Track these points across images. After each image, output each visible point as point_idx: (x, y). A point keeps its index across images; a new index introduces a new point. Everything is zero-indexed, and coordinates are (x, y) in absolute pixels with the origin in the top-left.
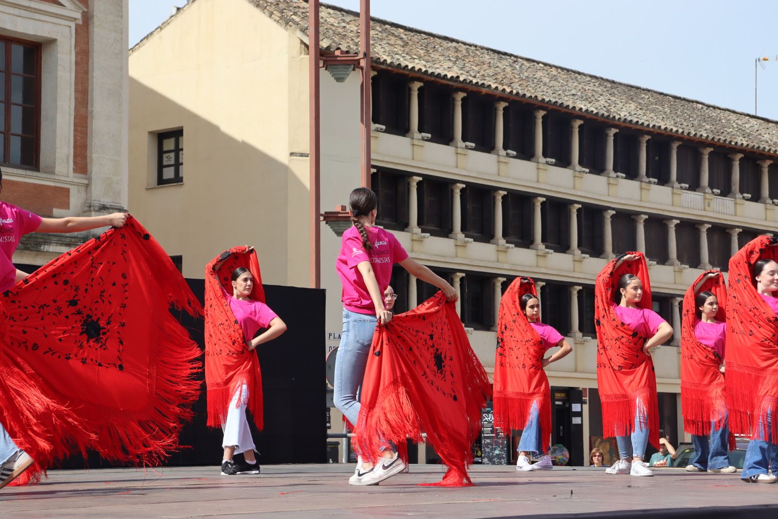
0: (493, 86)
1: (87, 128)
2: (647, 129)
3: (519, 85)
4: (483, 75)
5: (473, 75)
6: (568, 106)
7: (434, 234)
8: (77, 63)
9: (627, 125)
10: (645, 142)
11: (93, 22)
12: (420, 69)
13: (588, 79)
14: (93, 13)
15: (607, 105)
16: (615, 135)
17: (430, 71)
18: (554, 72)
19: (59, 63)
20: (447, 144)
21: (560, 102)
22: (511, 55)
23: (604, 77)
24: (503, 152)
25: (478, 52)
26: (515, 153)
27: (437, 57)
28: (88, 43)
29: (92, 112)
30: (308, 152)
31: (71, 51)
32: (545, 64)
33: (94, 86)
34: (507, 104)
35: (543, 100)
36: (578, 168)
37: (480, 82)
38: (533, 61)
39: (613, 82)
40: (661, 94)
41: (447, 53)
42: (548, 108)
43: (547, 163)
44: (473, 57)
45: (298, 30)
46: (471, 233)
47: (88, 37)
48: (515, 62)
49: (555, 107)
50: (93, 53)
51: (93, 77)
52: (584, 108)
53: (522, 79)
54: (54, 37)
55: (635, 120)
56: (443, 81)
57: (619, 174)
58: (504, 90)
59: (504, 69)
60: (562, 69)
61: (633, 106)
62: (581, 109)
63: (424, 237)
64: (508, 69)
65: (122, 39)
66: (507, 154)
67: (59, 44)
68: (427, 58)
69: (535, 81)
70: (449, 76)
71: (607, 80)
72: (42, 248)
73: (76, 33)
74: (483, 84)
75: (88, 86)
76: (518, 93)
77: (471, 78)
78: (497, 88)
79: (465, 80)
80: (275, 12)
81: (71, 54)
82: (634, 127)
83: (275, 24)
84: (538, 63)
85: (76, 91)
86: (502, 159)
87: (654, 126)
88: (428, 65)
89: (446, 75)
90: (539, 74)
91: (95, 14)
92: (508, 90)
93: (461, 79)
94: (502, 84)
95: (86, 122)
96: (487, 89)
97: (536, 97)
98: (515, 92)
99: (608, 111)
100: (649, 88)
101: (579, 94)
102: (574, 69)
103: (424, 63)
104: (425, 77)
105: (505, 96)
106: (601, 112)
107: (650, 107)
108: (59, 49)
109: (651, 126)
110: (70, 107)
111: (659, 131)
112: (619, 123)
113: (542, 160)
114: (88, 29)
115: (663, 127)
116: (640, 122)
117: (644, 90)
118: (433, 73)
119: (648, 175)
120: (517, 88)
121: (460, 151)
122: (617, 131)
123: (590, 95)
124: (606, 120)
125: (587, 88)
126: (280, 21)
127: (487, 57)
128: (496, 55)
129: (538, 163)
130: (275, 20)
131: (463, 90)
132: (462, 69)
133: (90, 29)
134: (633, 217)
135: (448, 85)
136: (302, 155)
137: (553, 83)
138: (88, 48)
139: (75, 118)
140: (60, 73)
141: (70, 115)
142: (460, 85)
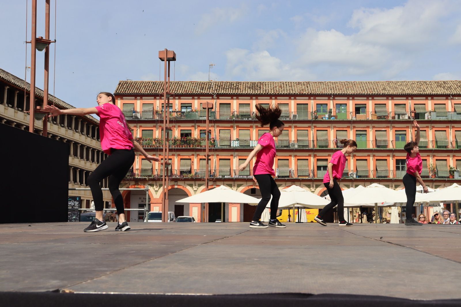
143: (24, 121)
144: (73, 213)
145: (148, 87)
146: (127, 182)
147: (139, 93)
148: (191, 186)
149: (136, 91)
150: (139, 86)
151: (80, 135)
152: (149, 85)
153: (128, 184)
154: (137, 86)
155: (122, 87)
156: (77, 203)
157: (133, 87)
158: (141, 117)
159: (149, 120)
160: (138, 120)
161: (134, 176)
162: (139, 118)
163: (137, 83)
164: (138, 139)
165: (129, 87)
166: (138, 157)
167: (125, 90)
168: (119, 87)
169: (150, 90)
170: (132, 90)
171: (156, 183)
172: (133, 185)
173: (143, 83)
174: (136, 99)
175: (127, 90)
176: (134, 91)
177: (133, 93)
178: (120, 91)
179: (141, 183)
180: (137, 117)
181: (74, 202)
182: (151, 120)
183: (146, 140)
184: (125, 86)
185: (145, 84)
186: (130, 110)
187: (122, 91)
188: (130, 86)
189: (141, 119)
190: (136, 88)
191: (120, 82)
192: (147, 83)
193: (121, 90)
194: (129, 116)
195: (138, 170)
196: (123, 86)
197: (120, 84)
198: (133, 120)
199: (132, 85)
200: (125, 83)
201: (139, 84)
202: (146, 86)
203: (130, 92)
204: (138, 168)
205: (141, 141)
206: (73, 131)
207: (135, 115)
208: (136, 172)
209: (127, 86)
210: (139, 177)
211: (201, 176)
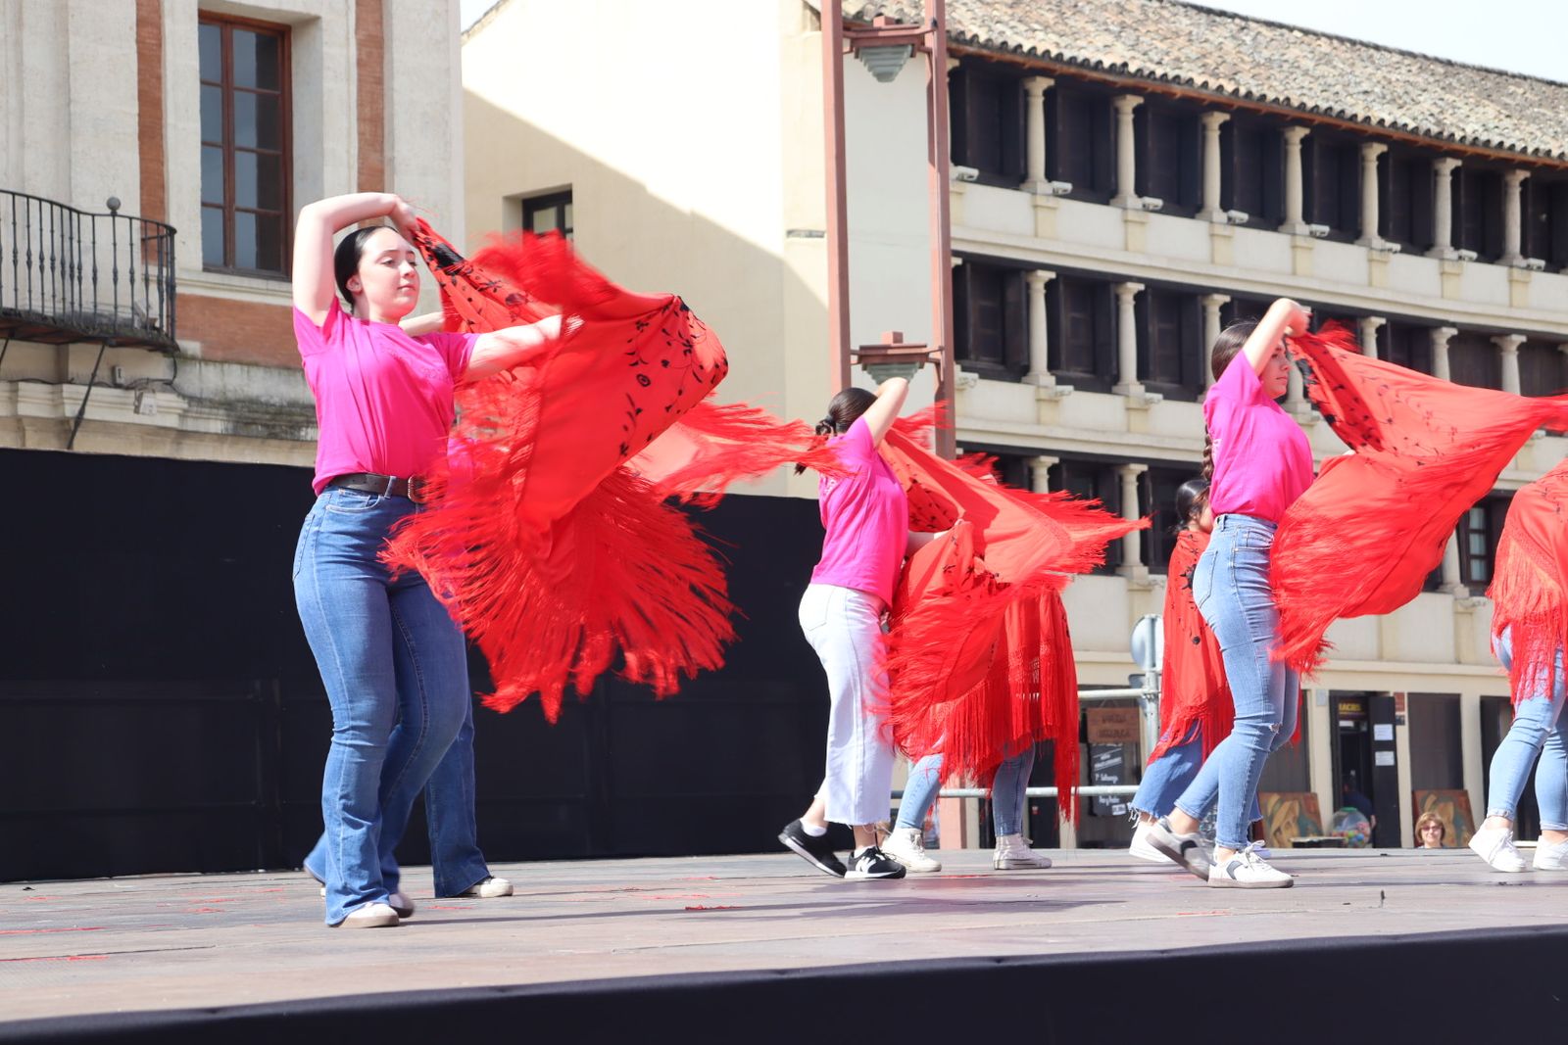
0: (1199, 81)
2: (1522, 157)
3: (1253, 77)
4: (1177, 59)
5: (1156, 59)
6: (1355, 116)
7: (1081, 386)
8: (360, 63)
9: (1481, 150)
10: (1517, 183)
12: (1047, 52)
13: (1397, 58)
15: (1436, 110)
16: (1455, 172)
17: (1067, 55)
18: (1324, 46)
19: (327, 63)
20: (1106, 202)
21: (1337, 108)
22: (1233, 16)
23: (1431, 54)
24: (1220, 216)
25: (1165, 13)
26: (1245, 217)
27: (1080, 25)
28: (380, 22)
29: (392, 160)
30: (823, 227)
31: (348, 39)
32: (1306, 32)
33: (396, 107)
34: (1226, 117)
35: (1303, 105)
36: (1378, 242)
37: (1171, 74)
38: (1281, 26)
39: (1449, 63)
40: (1551, 83)
41: (1102, 16)
42: (1313, 121)
43: (1313, 235)
44: (1157, 22)
46: (1158, 383)
47: (380, 9)
48: (1243, 29)
49: (1327, 120)
50: (392, 41)
51: (392, 89)
52: (1389, 120)
53: (1258, 65)
54: (314, 12)
55: (1496, 140)
56: (1095, 75)
57: (1464, 252)
58: (1220, 88)
59: (1220, 46)
60: (1342, 40)
61: (1491, 110)
62: (1381, 122)
63: (1062, 394)
64: (1229, 45)
65: (447, 11)
66: (1230, 219)
67: (324, 24)
68: (1060, 27)
69: (1286, 66)
70: (1106, 64)
71: (1437, 60)
72: (303, 433)
73: (359, 5)
74: (1177, 77)
75: (383, 109)
76: (1249, 94)
77: (1152, 67)
78: (1205, 85)
79: (1139, 70)
81: (348, 45)
82: (1494, 154)
84: (1291, 29)
85: (361, 119)
86: (1220, 230)
87: (1537, 150)
88: (1063, 41)
89: (1100, 62)
90: (1293, 53)
92: (1229, 87)
93: (1132, 68)
94: (1217, 76)
95: (382, 181)
96: (1186, 87)
97: (1288, 99)
98: (1243, 91)
99: (1438, 123)
100: (1526, 72)
101: (1377, 90)
102: (1366, 39)
103: (1054, 38)
104: (1057, 66)
105: (1222, 99)
106: (1424, 126)
107: (1528, 112)
108: (326, 38)
109: (1530, 150)
110: (348, 152)
111: (1548, 161)
112: (1462, 148)
113: (1302, 228)
115: (1555, 153)
116: (1507, 144)
117: (1514, 76)
118: (1073, 60)
119: (1525, 253)
120: (1248, 84)
121: (1131, 215)
122: (1459, 163)
123: (1401, 91)
124: (1435, 142)
125: (1393, 77)
127: (1186, 21)
128: (1204, 16)
129: (1294, 234)
131: (1136, 90)
132: (1133, 47)
134: (1493, 340)
135: (1105, 83)
136: (810, 234)
137: (1323, 69)
138: (382, 33)
139: (360, 173)
140: (328, 84)
141: (349, 167)
142: (1130, 82)
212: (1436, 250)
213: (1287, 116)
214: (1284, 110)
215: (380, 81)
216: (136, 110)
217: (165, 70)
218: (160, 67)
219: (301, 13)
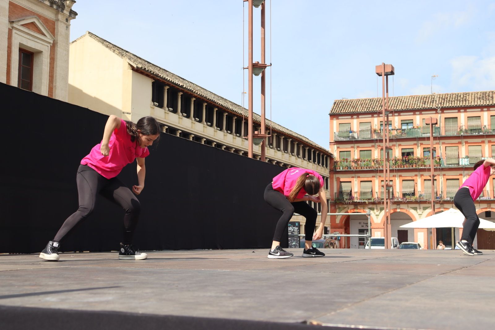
1: (53, 93)
2: (237, 114)
6: (216, 102)
8: (50, 63)
9: (232, 112)
10: (235, 119)
11: (57, 46)
12: (171, 81)
14: (57, 40)
15: (224, 103)
16: (227, 116)
19: (44, 62)
21: (214, 100)
24: (193, 119)
26: (197, 119)
29: (55, 86)
30: (130, 112)
31: (48, 57)
33: (57, 74)
35: (209, 98)
36: (215, 127)
43: (206, 125)
45: (127, 59)
47: (54, 52)
49: (212, 102)
50: (57, 59)
51: (57, 70)
54: (42, 50)
61: (229, 104)
62: (220, 104)
67: (43, 53)
73: (50, 50)
76: (201, 95)
80: (116, 50)
81: (48, 58)
83: (116, 55)
85: (49, 76)
86: (193, 121)
87: (240, 113)
89: (179, 84)
91: (58, 42)
92: (198, 93)
93: (184, 87)
94: (196, 91)
95: (52, 91)
96: (191, 92)
97: (207, 97)
104: (172, 84)
105: (196, 95)
106: (225, 106)
107: (234, 106)
108: (43, 56)
110: (47, 83)
111: (241, 116)
112: (229, 111)
114: (54, 48)
116: (236, 111)
118: (175, 83)
119: (235, 133)
120: (200, 93)
121: (179, 116)
122: (228, 113)
124: (226, 109)
126: (119, 54)
129: (204, 124)
130: (116, 54)
131: (183, 91)
133: (56, 48)
135: (178, 89)
136: (128, 113)
138: (54, 57)
139: (49, 88)
140: (44, 67)
141: (47, 86)
142: (183, 89)
143: (242, 147)
144: (293, 239)
145: (365, 105)
146: (345, 206)
147: (356, 111)
148: (415, 209)
149: (352, 110)
150: (355, 104)
151: (296, 159)
152: (365, 102)
153: (347, 208)
154: (353, 104)
155: (337, 107)
156: (296, 228)
157: (349, 106)
158: (358, 137)
159: (367, 139)
160: (355, 140)
161: (353, 199)
162: (356, 138)
163: (352, 101)
164: (356, 160)
165: (344, 106)
166: (357, 180)
167: (340, 109)
168: (334, 106)
169: (367, 108)
170: (348, 109)
171: (377, 207)
172: (352, 209)
173: (359, 101)
174: (352, 118)
175: (343, 109)
176: (350, 110)
177: (349, 111)
178: (335, 111)
179: (360, 207)
180: (353, 137)
181: (293, 228)
182: (369, 139)
183: (364, 161)
184: (340, 105)
185: (362, 101)
186: (346, 130)
187: (338, 110)
188: (346, 105)
189: (358, 140)
190: (352, 107)
191: (335, 102)
192: (364, 101)
193: (336, 109)
194: (345, 137)
195: (357, 193)
196: (338, 105)
197: (335, 103)
198: (350, 140)
199: (348, 103)
200: (341, 102)
201: (355, 102)
202: (362, 104)
203: (346, 111)
204: (357, 191)
205: (359, 163)
206: (289, 154)
207: (352, 136)
208: (355, 195)
209: (342, 105)
210: (359, 201)
211: (425, 198)
212: (223, 130)
213: (204, 100)
214: (205, 99)
215: (53, 68)
216: (6, 67)
217: (12, 58)
218: (10, 58)
219: (39, 50)
